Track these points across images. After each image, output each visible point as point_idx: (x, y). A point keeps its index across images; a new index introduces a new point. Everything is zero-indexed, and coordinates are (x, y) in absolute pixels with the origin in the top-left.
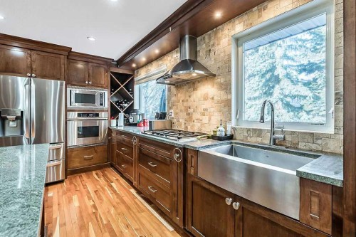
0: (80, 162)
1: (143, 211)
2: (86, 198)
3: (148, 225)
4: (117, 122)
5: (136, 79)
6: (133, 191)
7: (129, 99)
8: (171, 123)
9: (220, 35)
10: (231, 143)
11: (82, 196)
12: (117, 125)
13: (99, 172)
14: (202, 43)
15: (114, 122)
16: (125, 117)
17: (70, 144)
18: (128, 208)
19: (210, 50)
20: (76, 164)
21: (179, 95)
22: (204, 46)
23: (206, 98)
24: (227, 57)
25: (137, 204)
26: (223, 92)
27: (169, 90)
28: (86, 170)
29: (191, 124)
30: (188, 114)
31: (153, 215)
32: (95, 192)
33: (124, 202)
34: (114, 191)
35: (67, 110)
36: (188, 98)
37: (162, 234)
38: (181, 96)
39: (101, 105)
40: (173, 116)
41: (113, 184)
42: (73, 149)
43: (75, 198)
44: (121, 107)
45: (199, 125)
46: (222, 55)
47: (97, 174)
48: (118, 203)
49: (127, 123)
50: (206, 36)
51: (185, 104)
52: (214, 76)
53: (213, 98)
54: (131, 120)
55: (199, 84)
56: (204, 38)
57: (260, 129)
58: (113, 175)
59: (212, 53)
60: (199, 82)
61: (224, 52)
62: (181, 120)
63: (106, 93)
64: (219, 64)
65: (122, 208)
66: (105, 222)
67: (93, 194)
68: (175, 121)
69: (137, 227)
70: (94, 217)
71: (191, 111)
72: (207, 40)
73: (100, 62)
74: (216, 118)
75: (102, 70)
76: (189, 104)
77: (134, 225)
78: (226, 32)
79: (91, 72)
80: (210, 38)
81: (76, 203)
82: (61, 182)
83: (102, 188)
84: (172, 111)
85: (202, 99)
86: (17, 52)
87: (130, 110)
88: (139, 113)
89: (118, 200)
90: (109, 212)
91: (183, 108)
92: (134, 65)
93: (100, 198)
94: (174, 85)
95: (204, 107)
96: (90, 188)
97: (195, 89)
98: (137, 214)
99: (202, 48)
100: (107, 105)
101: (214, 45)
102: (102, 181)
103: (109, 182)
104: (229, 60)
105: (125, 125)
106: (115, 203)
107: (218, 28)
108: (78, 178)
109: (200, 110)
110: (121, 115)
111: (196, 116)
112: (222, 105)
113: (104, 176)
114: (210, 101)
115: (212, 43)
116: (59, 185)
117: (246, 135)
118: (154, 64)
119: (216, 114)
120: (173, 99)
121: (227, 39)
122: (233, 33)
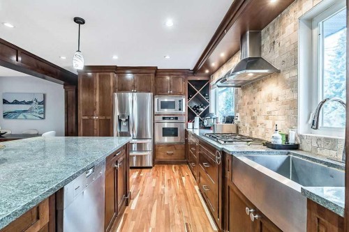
0: (164, 156)
1: (197, 205)
2: (161, 183)
3: (196, 218)
4: (193, 125)
5: (211, 84)
6: (197, 188)
7: (206, 104)
8: (238, 128)
9: (284, 21)
10: (289, 153)
11: (159, 181)
12: (193, 128)
13: (177, 167)
14: (266, 35)
15: (190, 125)
16: (200, 120)
17: (157, 140)
18: (187, 199)
19: (274, 42)
20: (161, 157)
21: (245, 97)
22: (268, 38)
23: (270, 100)
24: (293, 46)
25: (195, 198)
26: (288, 91)
27: (236, 93)
28: (168, 163)
29: (256, 129)
30: (253, 118)
31: (204, 211)
32: (169, 180)
33: (185, 194)
34: (182, 183)
35: (154, 115)
36: (252, 100)
37: (205, 229)
38: (247, 98)
39: (180, 110)
40: (239, 119)
41: (183, 178)
42: (160, 145)
43: (154, 180)
44: (198, 112)
45: (263, 130)
46: (288, 44)
47: (175, 168)
48: (180, 193)
49: (203, 126)
50: (270, 26)
51: (250, 107)
52: (279, 72)
53: (277, 99)
54: (205, 124)
55: (263, 83)
56: (268, 30)
57: (335, 139)
58: (186, 171)
59: (277, 45)
60: (263, 81)
61: (290, 41)
62: (246, 125)
63: (184, 100)
64: (284, 57)
65: (182, 197)
66: (166, 203)
67: (166, 182)
68: (241, 125)
69: (187, 215)
70: (160, 197)
71: (255, 114)
72: (271, 31)
73: (178, 73)
74: (281, 122)
75: (181, 80)
76: (254, 106)
77: (185, 213)
78: (292, 15)
79: (172, 83)
80: (274, 28)
81: (153, 184)
82: (150, 168)
83: (174, 179)
84: (238, 114)
85: (266, 100)
86: (129, 76)
87: (205, 114)
88: (213, 117)
89: (181, 191)
90: (171, 197)
91: (248, 112)
92: (207, 71)
93: (170, 185)
94: (240, 87)
95: (268, 110)
96: (167, 176)
97: (260, 90)
98: (192, 206)
99: (266, 41)
100: (184, 110)
101: (278, 35)
102: (176, 174)
103: (181, 175)
104: (296, 50)
105: (201, 128)
106: (178, 193)
107: (283, 13)
108: (161, 168)
109: (264, 113)
110: (197, 119)
111: (260, 120)
112: (287, 106)
113: (180, 170)
114: (274, 102)
115: (276, 33)
116: (149, 170)
117: (316, 145)
118: (225, 66)
119: (280, 118)
120: (240, 101)
121: (293, 24)
122: (300, 14)
